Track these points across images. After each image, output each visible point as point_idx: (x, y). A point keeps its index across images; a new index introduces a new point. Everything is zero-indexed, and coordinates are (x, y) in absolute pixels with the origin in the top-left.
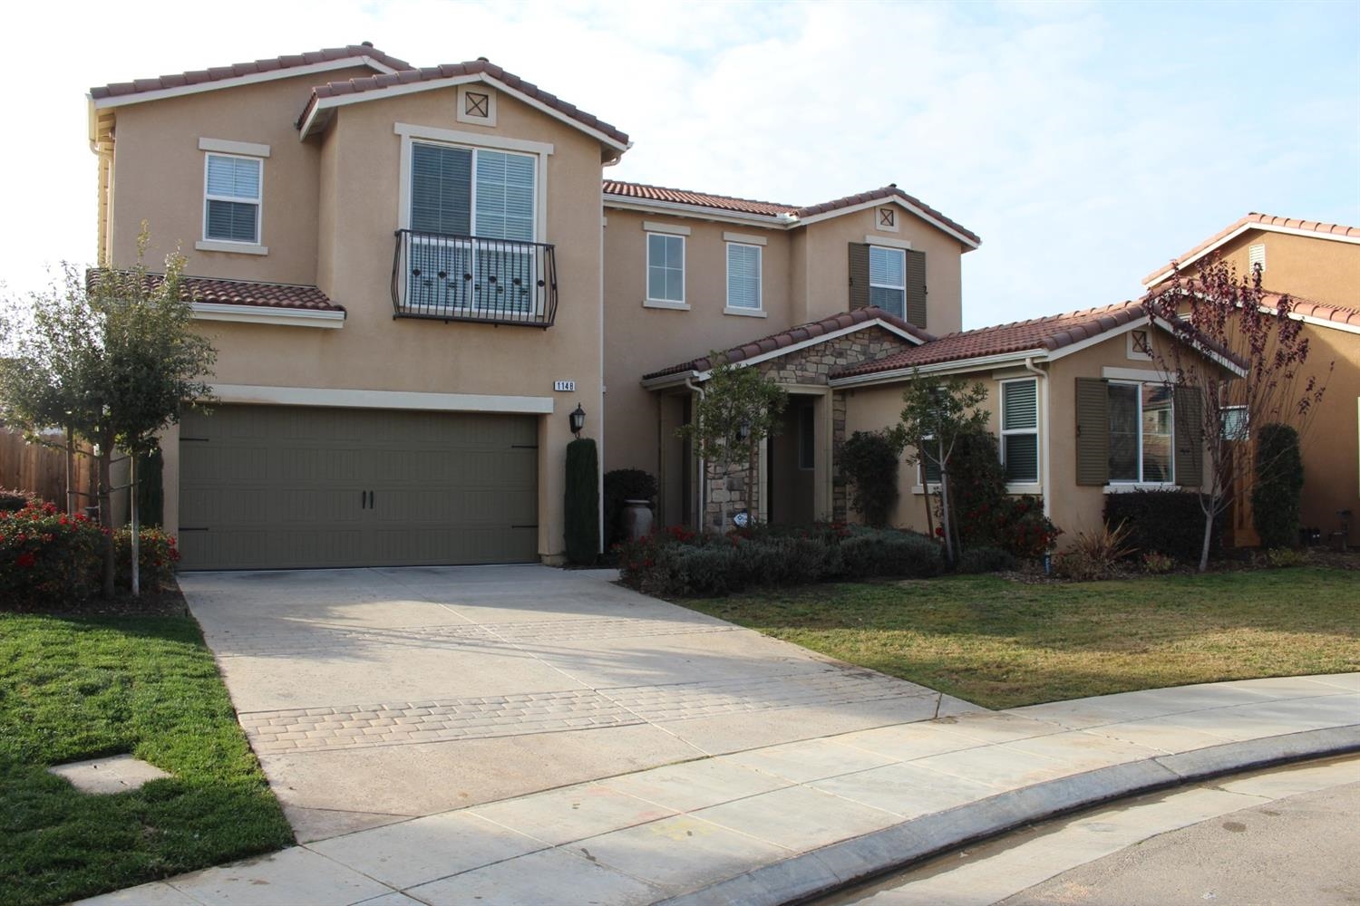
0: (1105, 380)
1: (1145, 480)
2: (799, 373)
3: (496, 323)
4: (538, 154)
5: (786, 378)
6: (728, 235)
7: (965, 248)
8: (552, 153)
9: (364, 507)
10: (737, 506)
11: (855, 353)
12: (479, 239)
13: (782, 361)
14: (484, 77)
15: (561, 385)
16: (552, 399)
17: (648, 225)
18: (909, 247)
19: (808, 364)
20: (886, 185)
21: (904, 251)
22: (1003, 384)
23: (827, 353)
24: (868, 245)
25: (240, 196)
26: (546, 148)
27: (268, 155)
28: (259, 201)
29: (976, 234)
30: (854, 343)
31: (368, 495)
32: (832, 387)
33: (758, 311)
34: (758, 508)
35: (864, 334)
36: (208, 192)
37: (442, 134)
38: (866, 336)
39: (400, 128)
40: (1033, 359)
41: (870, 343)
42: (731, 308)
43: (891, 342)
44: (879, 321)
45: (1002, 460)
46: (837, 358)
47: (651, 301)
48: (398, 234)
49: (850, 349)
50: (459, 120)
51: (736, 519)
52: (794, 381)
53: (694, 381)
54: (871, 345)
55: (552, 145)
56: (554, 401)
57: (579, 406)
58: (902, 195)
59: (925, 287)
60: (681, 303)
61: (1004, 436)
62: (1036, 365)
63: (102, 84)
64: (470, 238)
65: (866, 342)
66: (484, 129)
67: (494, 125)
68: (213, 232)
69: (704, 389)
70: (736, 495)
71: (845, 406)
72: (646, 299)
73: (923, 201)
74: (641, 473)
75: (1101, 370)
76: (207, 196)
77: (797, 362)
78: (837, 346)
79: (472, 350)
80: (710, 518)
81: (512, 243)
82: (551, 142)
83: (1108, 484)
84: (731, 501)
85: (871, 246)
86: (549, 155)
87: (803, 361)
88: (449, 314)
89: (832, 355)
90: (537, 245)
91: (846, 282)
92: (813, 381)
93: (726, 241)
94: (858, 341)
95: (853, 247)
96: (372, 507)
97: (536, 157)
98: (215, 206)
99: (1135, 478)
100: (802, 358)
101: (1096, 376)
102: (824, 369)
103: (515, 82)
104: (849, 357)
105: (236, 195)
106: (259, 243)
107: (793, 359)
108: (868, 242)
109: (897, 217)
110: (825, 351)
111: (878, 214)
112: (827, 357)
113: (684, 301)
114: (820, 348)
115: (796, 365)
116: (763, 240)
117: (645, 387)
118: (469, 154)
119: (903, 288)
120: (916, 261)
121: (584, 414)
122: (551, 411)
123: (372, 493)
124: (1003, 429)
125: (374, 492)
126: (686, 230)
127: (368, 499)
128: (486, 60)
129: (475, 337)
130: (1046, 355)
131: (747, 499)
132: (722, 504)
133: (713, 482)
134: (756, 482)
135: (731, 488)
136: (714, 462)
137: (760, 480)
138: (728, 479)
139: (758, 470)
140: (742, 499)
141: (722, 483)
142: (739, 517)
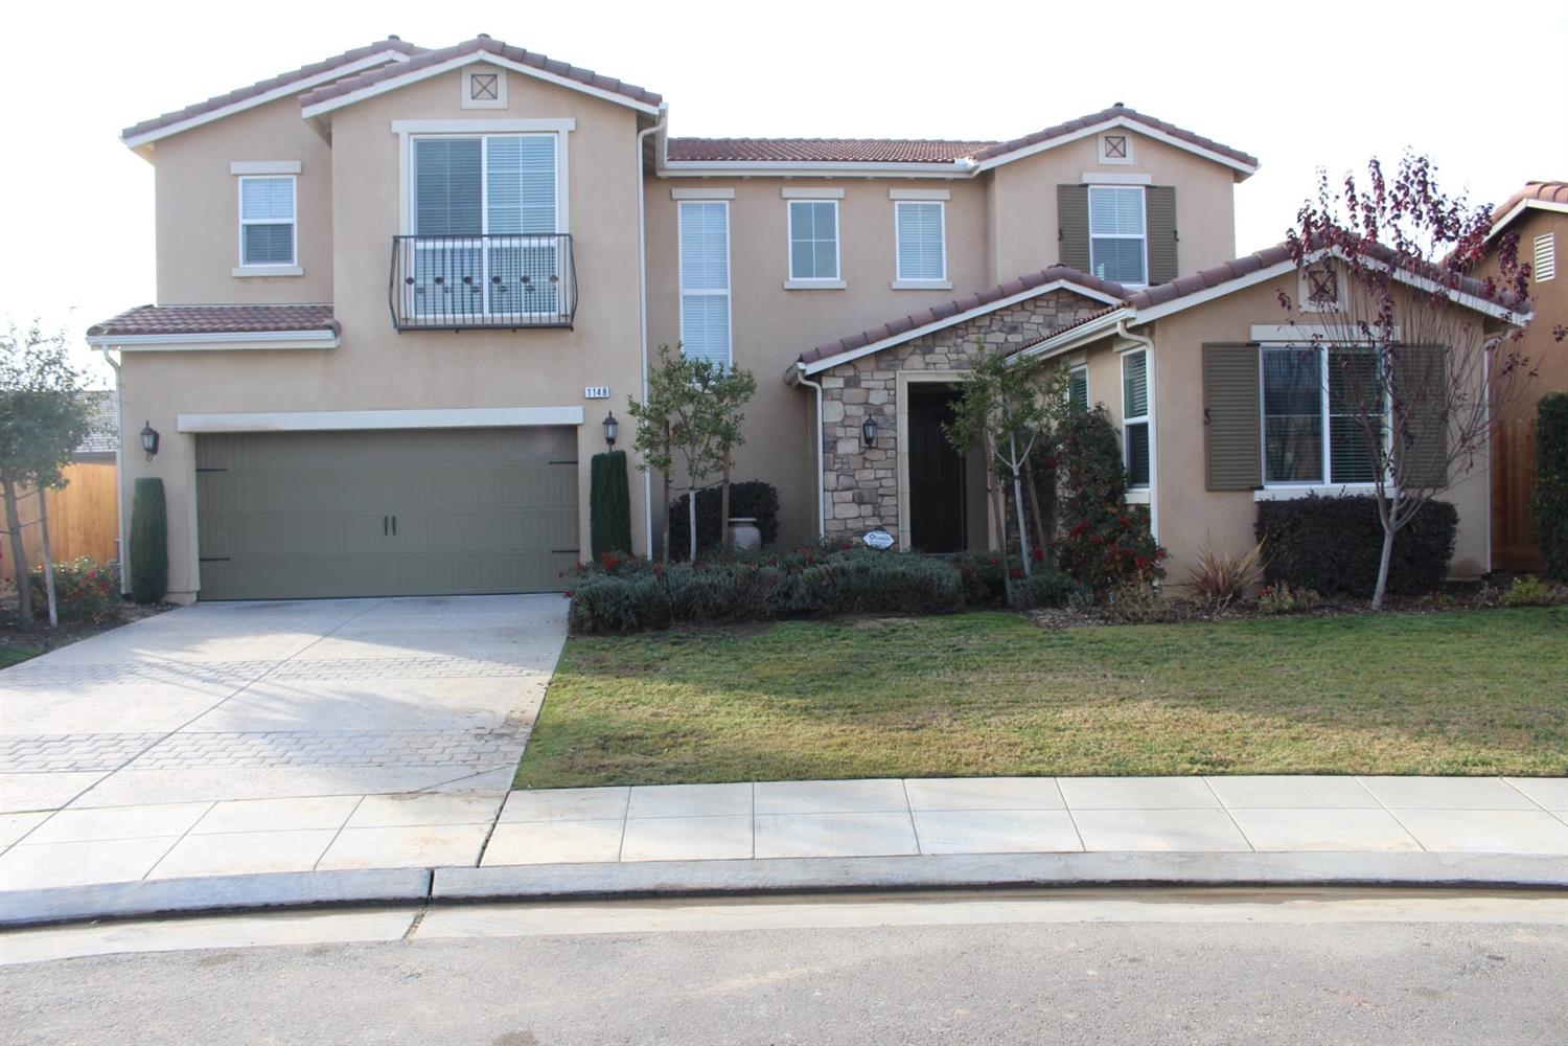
0: (1256, 344)
1: (1334, 480)
2: (953, 356)
3: (514, 328)
4: (557, 132)
5: (935, 364)
6: (895, 193)
7: (1239, 176)
8: (573, 128)
9: (386, 534)
10: (869, 522)
11: (1035, 327)
12: (491, 236)
13: (930, 342)
14: (482, 55)
15: (592, 391)
16: (581, 408)
17: (787, 192)
18: (1149, 182)
19: (966, 345)
20: (1109, 105)
21: (1143, 188)
22: (1124, 357)
23: (994, 328)
24: (1086, 186)
25: (275, 217)
26: (568, 124)
27: (299, 171)
28: (293, 220)
29: (1250, 154)
30: (1033, 313)
31: (390, 521)
33: (943, 282)
34: (897, 525)
35: (1048, 301)
36: (244, 217)
37: (445, 125)
38: (1052, 304)
39: (398, 126)
40: (1125, 322)
41: (1058, 311)
42: (902, 281)
43: (1091, 309)
44: (1063, 283)
45: (1125, 459)
46: (1008, 334)
47: (794, 282)
48: (396, 240)
49: (1028, 322)
50: (464, 107)
52: (947, 366)
53: (804, 374)
54: (1060, 315)
55: (573, 120)
56: (584, 410)
57: (610, 414)
58: (1133, 115)
59: (1176, 232)
60: (835, 281)
61: (1127, 426)
62: (1131, 330)
63: (132, 123)
64: (480, 236)
65: (1053, 311)
66: (495, 113)
67: (505, 107)
68: (249, 259)
70: (867, 510)
72: (788, 280)
73: (1163, 119)
75: (1249, 331)
76: (242, 221)
77: (948, 343)
78: (1008, 319)
79: (488, 361)
80: (833, 538)
81: (530, 236)
82: (572, 116)
83: (1261, 488)
84: (860, 516)
85: (1090, 187)
86: (570, 132)
87: (959, 341)
88: (459, 322)
89: (1001, 331)
90: (559, 235)
91: (1055, 235)
93: (893, 200)
94: (1038, 310)
95: (1063, 189)
96: (394, 534)
97: (555, 135)
98: (249, 228)
99: (1318, 476)
100: (957, 337)
101: (1243, 339)
103: (522, 56)
104: (1025, 332)
105: (271, 217)
106: (296, 263)
107: (943, 339)
108: (1085, 181)
109: (1130, 143)
110: (990, 326)
111: (1102, 142)
112: (993, 334)
113: (838, 278)
114: (982, 324)
115: (948, 347)
116: (944, 194)
118: (478, 143)
119: (1143, 236)
120: (1161, 201)
121: (616, 424)
122: (582, 422)
123: (394, 519)
124: (1126, 417)
125: (397, 519)
126: (839, 192)
127: (390, 525)
128: (488, 36)
129: (489, 345)
130: (1133, 316)
131: (882, 514)
132: (848, 521)
133: (835, 494)
134: (894, 493)
135: (859, 501)
136: (836, 471)
137: (899, 491)
138: (856, 491)
139: (896, 478)
140: (876, 513)
141: (849, 495)
142: (872, 536)
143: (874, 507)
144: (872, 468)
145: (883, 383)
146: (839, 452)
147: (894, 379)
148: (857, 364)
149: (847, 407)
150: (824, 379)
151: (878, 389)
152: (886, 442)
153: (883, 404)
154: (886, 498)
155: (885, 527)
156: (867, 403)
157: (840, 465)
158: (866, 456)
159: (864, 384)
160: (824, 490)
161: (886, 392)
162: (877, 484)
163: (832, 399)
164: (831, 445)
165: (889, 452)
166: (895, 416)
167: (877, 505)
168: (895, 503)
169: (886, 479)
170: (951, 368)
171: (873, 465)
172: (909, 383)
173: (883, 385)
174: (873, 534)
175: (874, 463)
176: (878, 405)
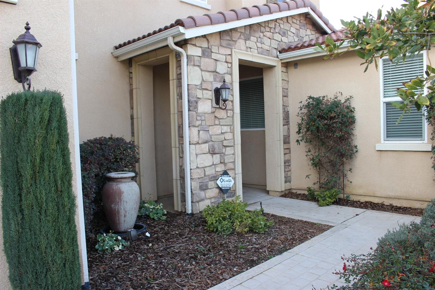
2: (259, 45)
5: (250, 47)
10: (219, 169)
11: (292, 34)
19: (264, 38)
30: (290, 25)
32: (281, 60)
34: (234, 170)
35: (296, 19)
38: (298, 21)
41: (300, 27)
44: (309, 10)
46: (283, 36)
49: (289, 30)
51: (219, 182)
52: (256, 51)
53: (177, 39)
57: (28, 29)
65: (298, 26)
69: (186, 51)
70: (217, 158)
71: (288, 77)
74: (119, 140)
77: (257, 35)
78: (281, 26)
80: (196, 185)
84: (213, 165)
87: (262, 34)
89: (279, 33)
92: (268, 52)
94: (293, 24)
100: (260, 32)
102: (275, 45)
104: (289, 36)
107: (254, 31)
110: (274, 29)
112: (276, 34)
114: (271, 26)
115: (257, 38)
117: (117, 57)
131: (226, 162)
132: (206, 169)
133: (197, 146)
134: (232, 144)
135: (212, 152)
136: (198, 127)
137: (236, 143)
138: (211, 143)
139: (233, 132)
140: (222, 161)
141: (205, 147)
142: (222, 180)
143: (221, 156)
144: (219, 125)
145: (225, 57)
146: (199, 111)
147: (231, 55)
148: (209, 38)
149: (203, 73)
150: (189, 47)
151: (222, 61)
152: (228, 104)
153: (225, 73)
154: (228, 149)
155: (229, 172)
156: (215, 72)
157: (200, 122)
158: (217, 114)
159: (214, 56)
160: (190, 144)
161: (226, 64)
162: (222, 137)
163: (194, 65)
164: (193, 105)
165: (229, 112)
166: (232, 84)
167: (222, 155)
168: (233, 152)
169: (227, 133)
170: (258, 53)
171: (220, 122)
172: (239, 59)
173: (225, 59)
174: (223, 178)
175: (221, 120)
176: (222, 74)
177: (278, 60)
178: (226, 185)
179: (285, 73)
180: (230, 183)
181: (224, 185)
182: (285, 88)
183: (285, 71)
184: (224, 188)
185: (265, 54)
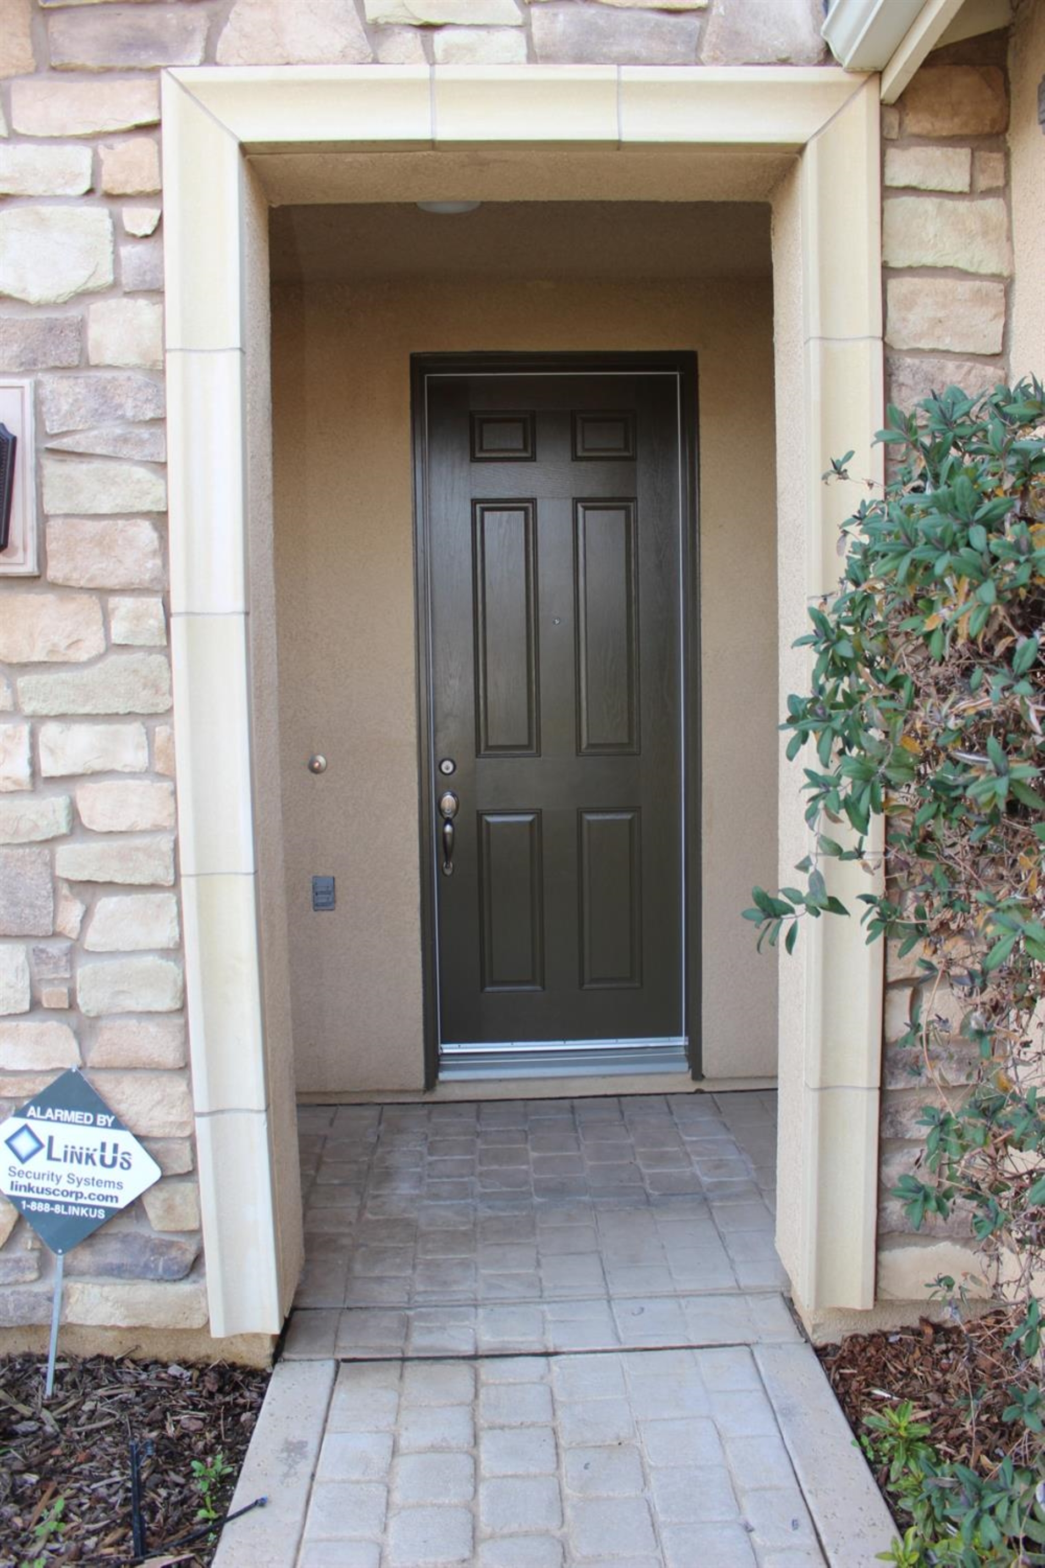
92: (681, 30)
131: (88, 1002)
134: (161, 872)
137: (187, 864)
139: (169, 776)
140: (52, 996)
142: (25, 1144)
143: (38, 957)
144: (14, 712)
145: (82, 157)
147: (155, 128)
151: (53, 199)
152: (104, 544)
153: (84, 295)
154: (107, 905)
155: (111, 1088)
161: (98, 214)
162: (46, 810)
165: (123, 605)
166: (157, 373)
167: (55, 948)
168: (164, 935)
169: (106, 784)
170: (533, 57)
171: (14, 692)
172: (244, 149)
173: (88, 172)
174: (42, 1129)
175: (22, 682)
176: (39, 306)
177: (826, 86)
178: (64, 1185)
179: (962, 206)
180: (116, 1174)
181: (52, 1185)
182: (947, 343)
183: (960, 182)
184: (47, 1208)
185: (637, 46)
